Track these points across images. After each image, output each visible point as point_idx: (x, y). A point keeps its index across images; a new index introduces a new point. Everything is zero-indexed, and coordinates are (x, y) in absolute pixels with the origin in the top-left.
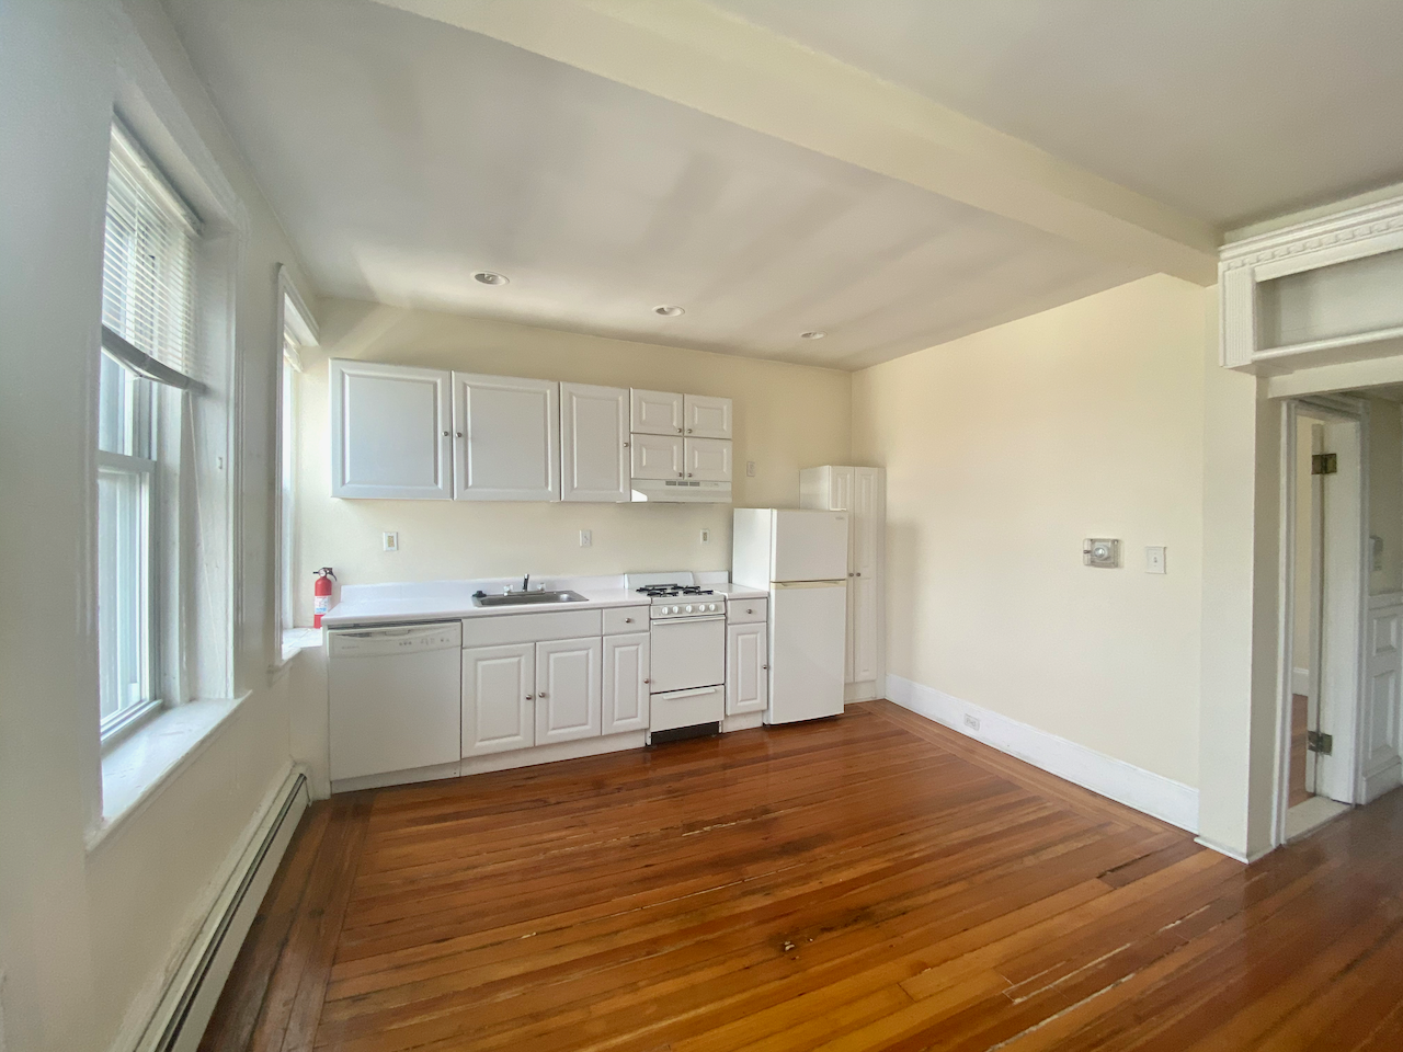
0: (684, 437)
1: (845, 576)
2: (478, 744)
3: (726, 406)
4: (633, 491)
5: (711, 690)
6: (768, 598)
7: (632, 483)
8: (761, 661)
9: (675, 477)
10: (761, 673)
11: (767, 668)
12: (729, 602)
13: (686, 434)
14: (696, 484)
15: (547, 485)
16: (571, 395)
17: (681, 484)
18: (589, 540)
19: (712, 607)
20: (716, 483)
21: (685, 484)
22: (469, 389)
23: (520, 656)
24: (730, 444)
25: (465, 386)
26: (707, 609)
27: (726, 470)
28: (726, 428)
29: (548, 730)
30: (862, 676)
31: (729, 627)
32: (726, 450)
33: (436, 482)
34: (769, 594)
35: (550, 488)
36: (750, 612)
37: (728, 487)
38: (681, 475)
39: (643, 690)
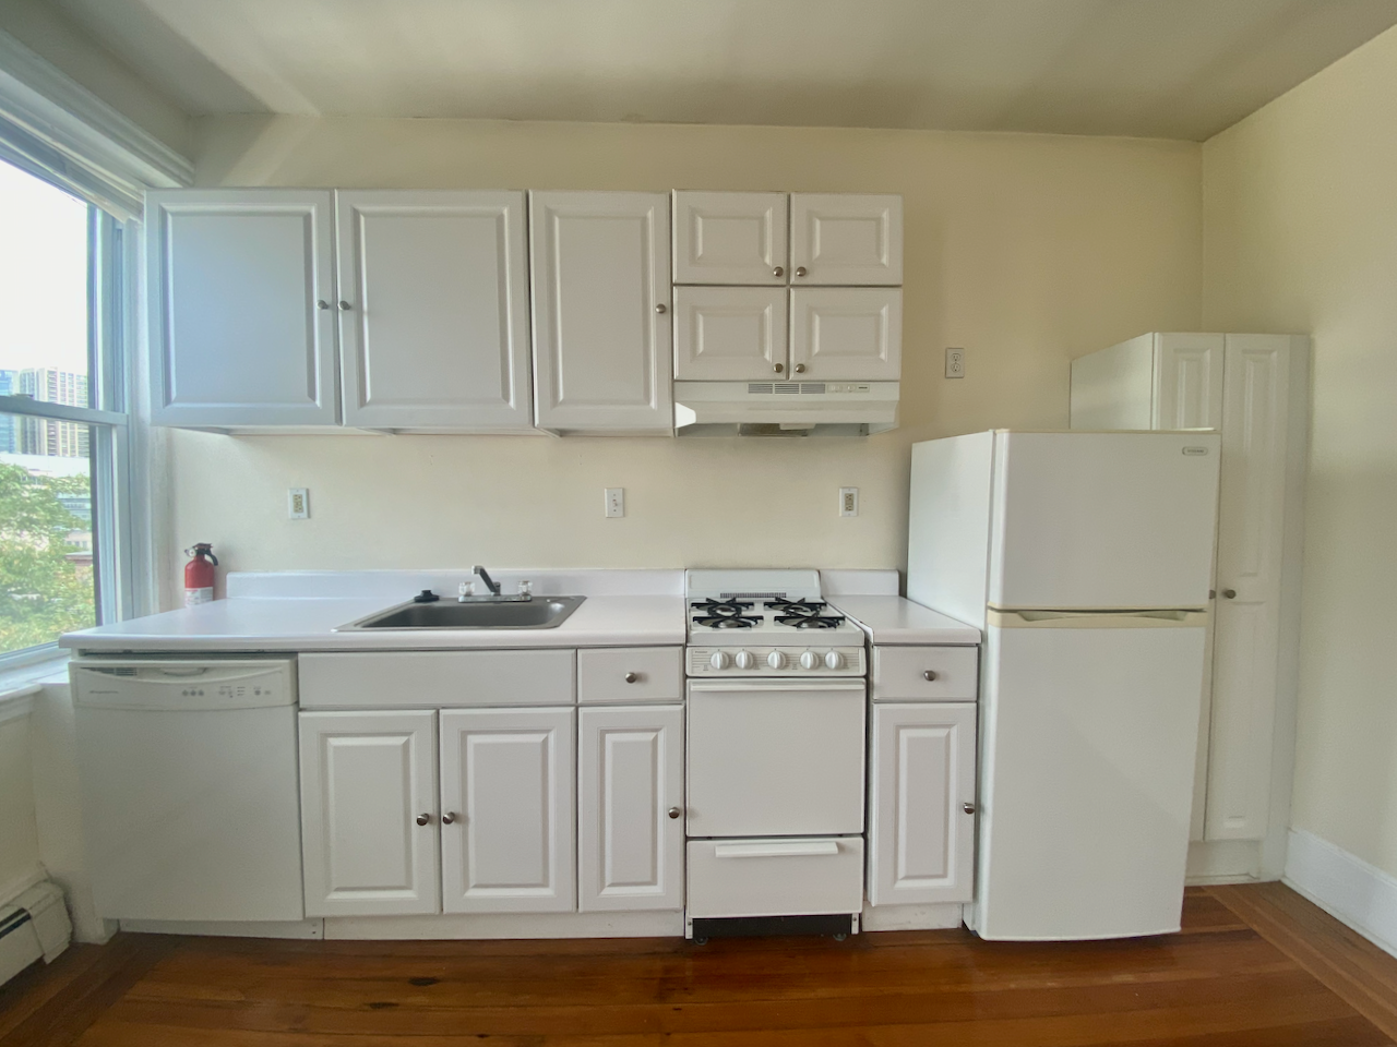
0: (788, 286)
1: (1203, 601)
2: (335, 896)
3: (889, 213)
4: (678, 406)
5: (829, 847)
6: (980, 648)
7: (675, 388)
8: (960, 793)
9: (767, 374)
10: (960, 824)
11: (975, 809)
12: (876, 652)
13: (793, 280)
14: (818, 387)
15: (506, 397)
16: (550, 214)
17: (782, 388)
18: (621, 505)
19: (832, 659)
20: (863, 384)
21: (793, 388)
22: (362, 219)
23: (408, 734)
24: (897, 293)
25: (356, 214)
26: (820, 662)
27: (888, 357)
28: (889, 261)
29: (466, 887)
30: (1227, 826)
31: (876, 709)
32: (888, 309)
33: (312, 395)
34: (984, 637)
35: (512, 403)
36: (931, 677)
37: (892, 393)
38: (779, 368)
39: (669, 831)
